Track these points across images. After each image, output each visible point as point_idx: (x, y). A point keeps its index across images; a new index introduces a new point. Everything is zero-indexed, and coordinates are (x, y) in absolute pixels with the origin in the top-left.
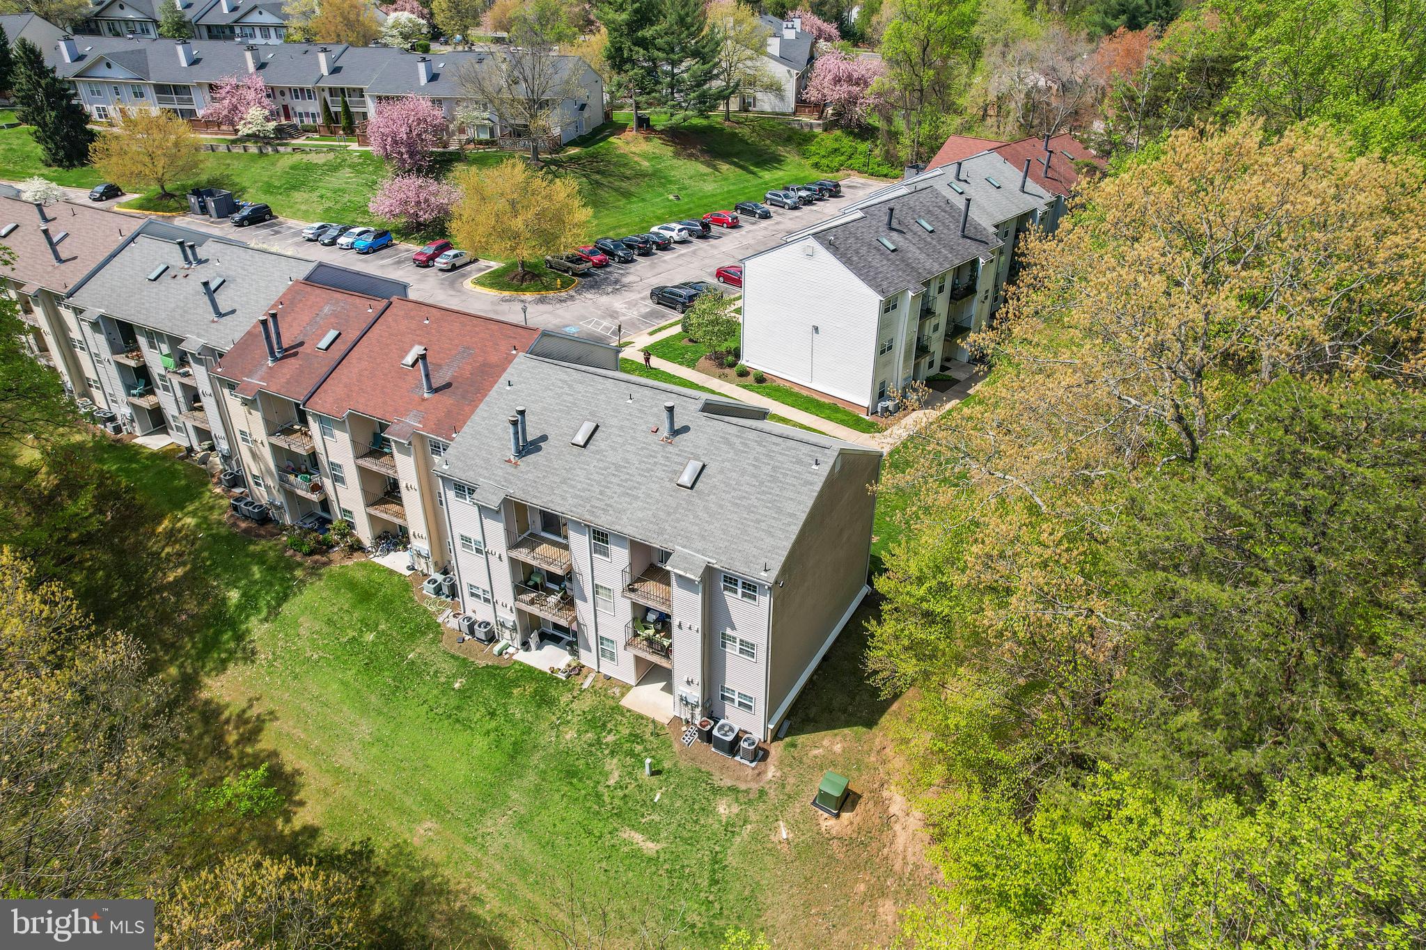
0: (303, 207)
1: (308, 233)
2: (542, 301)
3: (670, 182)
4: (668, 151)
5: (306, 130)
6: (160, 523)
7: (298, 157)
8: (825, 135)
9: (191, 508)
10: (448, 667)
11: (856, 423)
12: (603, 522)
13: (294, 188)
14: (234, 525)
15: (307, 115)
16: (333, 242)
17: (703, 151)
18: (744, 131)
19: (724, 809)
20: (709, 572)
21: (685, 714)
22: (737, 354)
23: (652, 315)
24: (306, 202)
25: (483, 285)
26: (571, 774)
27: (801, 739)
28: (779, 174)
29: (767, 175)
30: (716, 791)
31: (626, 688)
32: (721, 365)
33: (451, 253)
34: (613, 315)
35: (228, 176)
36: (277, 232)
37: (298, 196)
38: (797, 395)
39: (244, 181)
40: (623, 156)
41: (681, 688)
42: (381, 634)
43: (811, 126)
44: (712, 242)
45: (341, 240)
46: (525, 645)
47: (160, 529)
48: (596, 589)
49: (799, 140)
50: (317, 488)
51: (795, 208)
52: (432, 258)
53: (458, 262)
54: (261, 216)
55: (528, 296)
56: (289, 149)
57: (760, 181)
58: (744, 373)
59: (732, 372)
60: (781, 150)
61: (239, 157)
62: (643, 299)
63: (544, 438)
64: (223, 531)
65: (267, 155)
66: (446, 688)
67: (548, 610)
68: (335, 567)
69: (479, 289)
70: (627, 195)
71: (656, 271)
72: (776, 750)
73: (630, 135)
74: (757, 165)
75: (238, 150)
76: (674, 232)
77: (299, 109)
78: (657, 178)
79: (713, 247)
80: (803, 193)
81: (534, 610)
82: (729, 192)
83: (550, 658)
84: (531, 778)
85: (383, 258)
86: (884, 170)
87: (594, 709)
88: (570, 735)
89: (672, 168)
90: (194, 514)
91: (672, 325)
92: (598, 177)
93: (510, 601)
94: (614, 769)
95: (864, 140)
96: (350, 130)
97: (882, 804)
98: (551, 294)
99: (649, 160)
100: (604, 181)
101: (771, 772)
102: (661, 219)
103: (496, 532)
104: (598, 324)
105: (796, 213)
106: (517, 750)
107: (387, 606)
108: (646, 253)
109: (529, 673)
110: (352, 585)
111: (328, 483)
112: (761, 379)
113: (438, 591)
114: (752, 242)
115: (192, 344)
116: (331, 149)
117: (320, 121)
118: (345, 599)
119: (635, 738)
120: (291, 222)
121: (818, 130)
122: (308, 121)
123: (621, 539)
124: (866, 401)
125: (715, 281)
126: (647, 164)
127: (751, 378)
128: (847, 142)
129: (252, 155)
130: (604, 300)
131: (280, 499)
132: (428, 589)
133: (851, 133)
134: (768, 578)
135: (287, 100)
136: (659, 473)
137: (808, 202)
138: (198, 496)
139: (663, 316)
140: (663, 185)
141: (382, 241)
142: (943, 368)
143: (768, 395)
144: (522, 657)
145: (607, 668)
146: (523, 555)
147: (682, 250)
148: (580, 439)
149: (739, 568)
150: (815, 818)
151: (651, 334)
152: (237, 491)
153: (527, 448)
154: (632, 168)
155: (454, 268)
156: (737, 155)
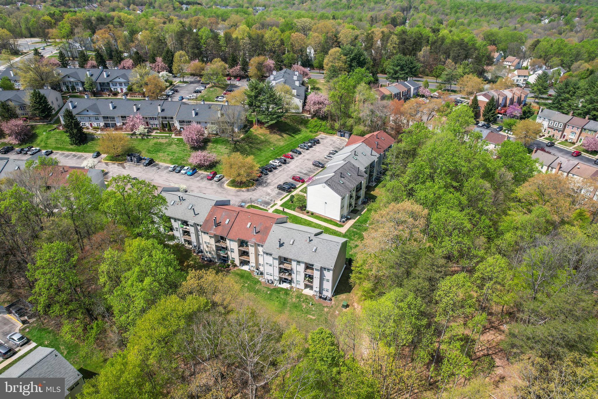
0: (163, 158)
1: (170, 169)
2: (248, 191)
3: (271, 143)
4: (268, 132)
5: (154, 129)
6: (184, 263)
7: (155, 140)
8: (312, 120)
9: (191, 259)
10: (265, 289)
11: (336, 225)
12: (300, 260)
13: (158, 151)
14: (203, 263)
15: (154, 124)
16: (179, 172)
17: (277, 130)
18: (288, 121)
19: (326, 309)
20: (321, 267)
21: (315, 294)
22: (306, 207)
23: (279, 194)
24: (163, 156)
25: (230, 186)
26: (296, 307)
27: (337, 296)
28: (301, 135)
29: (297, 137)
30: (324, 307)
31: (302, 290)
32: (302, 210)
33: (218, 176)
34: (269, 194)
35: (134, 147)
36: (159, 168)
37: (160, 154)
38: (322, 218)
39: (139, 148)
40: (256, 135)
41: (314, 289)
42: (248, 284)
43: (308, 117)
44: (288, 165)
45: (182, 172)
46: (280, 283)
47: (185, 265)
48: (297, 271)
49: (304, 122)
50: (227, 254)
51: (308, 149)
52: (213, 178)
53: (220, 178)
54: (151, 163)
55: (244, 189)
56: (152, 137)
57: (295, 139)
58: (308, 212)
59: (305, 212)
60: (300, 127)
61: (135, 140)
62: (275, 188)
63: (284, 243)
64: (201, 264)
65: (144, 139)
66: (266, 293)
67: (286, 276)
68: (232, 271)
69: (229, 187)
70: (260, 150)
71: (276, 177)
72: (333, 298)
73: (255, 126)
74: (294, 133)
75: (134, 137)
76: (277, 163)
77: (151, 123)
78: (266, 142)
79: (288, 167)
80: (309, 144)
81: (283, 276)
82: (287, 144)
83: (285, 286)
84: (288, 308)
85: (196, 177)
86: (331, 131)
87: (297, 295)
88: (294, 300)
89: (271, 138)
90: (192, 260)
91: (285, 197)
92: (251, 145)
93: (278, 275)
94: (304, 305)
95: (324, 120)
96: (170, 130)
97: (353, 306)
98: (250, 188)
99: (263, 136)
100: (253, 146)
101: (333, 303)
102: (271, 158)
103: (276, 262)
104: (266, 198)
105: (308, 151)
106: (284, 304)
107: (247, 278)
108: (271, 171)
109: (282, 289)
110: (238, 274)
111: (229, 253)
112: (312, 214)
113: (258, 274)
114: (298, 164)
115: (191, 222)
116: (166, 137)
117: (158, 126)
118: (238, 278)
119: (307, 299)
120: (161, 164)
121: (310, 119)
122: (154, 127)
123: (303, 262)
124: (339, 219)
125: (292, 180)
126: (263, 137)
127: (310, 214)
128: (319, 122)
129: (139, 139)
130: (265, 189)
131: (215, 256)
132: (255, 274)
133: (319, 118)
134: (332, 268)
135: (148, 120)
136: (308, 249)
137: (311, 147)
138: (190, 256)
139: (282, 194)
140: (269, 145)
141: (195, 171)
142: (355, 207)
143: (315, 218)
144: (279, 286)
145: (298, 286)
146: (281, 266)
147: (280, 169)
148: (291, 243)
149: (327, 266)
150: (342, 310)
151: (281, 200)
152: (200, 254)
153: (281, 245)
154: (259, 140)
155: (219, 180)
156: (287, 130)
